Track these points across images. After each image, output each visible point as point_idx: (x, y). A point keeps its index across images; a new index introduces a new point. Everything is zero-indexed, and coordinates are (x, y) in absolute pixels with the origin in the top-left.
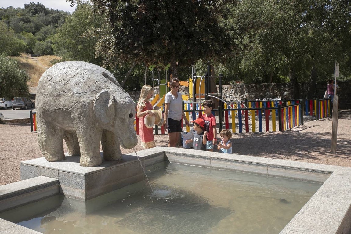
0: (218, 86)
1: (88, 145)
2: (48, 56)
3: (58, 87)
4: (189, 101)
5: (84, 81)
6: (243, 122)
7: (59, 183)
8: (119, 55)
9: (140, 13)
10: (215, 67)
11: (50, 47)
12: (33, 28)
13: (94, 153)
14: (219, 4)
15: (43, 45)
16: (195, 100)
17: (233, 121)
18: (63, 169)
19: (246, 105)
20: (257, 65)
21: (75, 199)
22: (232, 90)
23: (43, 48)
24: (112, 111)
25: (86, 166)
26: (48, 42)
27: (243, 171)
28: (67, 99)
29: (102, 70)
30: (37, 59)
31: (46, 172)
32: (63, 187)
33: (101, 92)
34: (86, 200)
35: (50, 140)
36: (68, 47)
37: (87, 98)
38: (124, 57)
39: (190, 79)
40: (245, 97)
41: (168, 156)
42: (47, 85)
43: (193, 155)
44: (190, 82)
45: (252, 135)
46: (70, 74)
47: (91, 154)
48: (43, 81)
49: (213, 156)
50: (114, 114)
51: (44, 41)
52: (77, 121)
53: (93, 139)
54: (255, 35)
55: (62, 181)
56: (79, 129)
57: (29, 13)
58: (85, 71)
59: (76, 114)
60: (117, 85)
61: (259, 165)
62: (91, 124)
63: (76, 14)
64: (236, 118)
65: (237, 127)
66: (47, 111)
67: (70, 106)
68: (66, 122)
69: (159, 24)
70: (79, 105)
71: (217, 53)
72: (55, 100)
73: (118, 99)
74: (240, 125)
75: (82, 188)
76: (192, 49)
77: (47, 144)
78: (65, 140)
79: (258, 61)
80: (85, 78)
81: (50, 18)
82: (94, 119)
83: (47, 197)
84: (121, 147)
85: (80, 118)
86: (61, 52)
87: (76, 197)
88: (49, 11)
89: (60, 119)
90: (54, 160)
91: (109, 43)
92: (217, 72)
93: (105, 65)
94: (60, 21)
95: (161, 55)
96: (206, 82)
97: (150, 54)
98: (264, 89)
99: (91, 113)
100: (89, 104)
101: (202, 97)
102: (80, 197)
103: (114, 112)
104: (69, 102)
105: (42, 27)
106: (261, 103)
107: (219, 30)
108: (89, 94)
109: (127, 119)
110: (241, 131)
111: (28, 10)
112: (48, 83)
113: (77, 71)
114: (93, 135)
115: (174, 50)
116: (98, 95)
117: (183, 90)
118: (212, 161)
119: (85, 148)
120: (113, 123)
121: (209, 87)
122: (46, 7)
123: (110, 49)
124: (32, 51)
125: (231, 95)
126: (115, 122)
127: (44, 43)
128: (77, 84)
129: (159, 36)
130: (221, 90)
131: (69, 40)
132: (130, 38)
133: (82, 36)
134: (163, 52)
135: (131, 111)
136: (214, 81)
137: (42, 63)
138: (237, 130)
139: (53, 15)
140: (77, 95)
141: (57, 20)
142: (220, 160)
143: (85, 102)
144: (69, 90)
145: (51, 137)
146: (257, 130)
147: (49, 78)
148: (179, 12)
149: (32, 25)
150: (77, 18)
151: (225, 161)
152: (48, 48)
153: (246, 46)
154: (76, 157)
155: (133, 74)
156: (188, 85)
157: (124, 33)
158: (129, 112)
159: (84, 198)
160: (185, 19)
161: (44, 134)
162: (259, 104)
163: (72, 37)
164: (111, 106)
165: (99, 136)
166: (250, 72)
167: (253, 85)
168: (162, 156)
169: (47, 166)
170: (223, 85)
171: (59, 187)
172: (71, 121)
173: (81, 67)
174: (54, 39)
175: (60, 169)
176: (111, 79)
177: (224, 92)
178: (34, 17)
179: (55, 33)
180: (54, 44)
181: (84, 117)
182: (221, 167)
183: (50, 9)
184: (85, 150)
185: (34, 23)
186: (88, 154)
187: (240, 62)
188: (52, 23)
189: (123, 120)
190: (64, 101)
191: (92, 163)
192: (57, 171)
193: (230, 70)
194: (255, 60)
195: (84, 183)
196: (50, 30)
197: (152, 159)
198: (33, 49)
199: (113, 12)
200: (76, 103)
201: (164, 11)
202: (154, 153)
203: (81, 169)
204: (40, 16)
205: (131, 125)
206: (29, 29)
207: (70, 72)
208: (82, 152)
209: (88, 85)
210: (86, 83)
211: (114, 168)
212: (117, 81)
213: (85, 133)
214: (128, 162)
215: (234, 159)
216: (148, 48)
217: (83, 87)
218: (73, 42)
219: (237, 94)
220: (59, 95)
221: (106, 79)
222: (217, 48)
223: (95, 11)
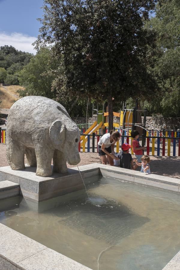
0: (143, 117)
1: (43, 160)
2: (15, 86)
3: (24, 115)
4: (119, 128)
5: (43, 112)
6: (161, 147)
7: (20, 187)
8: (69, 91)
9: (88, 60)
10: (141, 103)
11: (17, 79)
12: (5, 64)
13: (47, 166)
14: (148, 57)
15: (12, 77)
16: (124, 128)
17: (153, 145)
18: (23, 177)
19: (164, 134)
20: (174, 104)
21: (30, 200)
22: (153, 121)
23: (11, 80)
24: (63, 136)
25: (40, 176)
26: (15, 76)
27: (159, 188)
28: (30, 125)
29: (57, 104)
30: (7, 88)
31: (11, 178)
32: (22, 190)
33: (56, 121)
34: (39, 201)
35: (15, 154)
36: (30, 81)
37: (45, 125)
38: (72, 93)
39: (122, 111)
40: (163, 127)
41: (102, 171)
42: (15, 113)
43: (121, 172)
44: (121, 114)
45: (167, 158)
46: (33, 106)
47: (45, 167)
48: (13, 110)
49: (136, 174)
50: (64, 139)
51: (13, 75)
52: (36, 142)
53: (47, 155)
54: (174, 80)
55: (22, 186)
56: (37, 147)
57: (4, 53)
58: (45, 104)
59: (35, 136)
60: (68, 116)
61: (173, 184)
62: (46, 145)
63: (38, 57)
64: (156, 143)
65: (156, 150)
66: (14, 132)
67: (32, 130)
68: (28, 141)
69: (101, 69)
70: (38, 130)
71: (145, 94)
72: (21, 125)
73: (68, 127)
74: (158, 149)
75: (36, 193)
76: (125, 90)
77: (12, 157)
78: (26, 154)
79: (175, 101)
80: (45, 110)
81: (18, 57)
82: (49, 141)
83: (10, 197)
84: (67, 163)
85: (38, 139)
86: (25, 84)
87: (31, 199)
88: (18, 52)
89: (24, 139)
90: (17, 169)
91: (62, 81)
92: (143, 107)
93: (58, 97)
94: (26, 60)
95: (101, 92)
96: (134, 114)
97: (92, 91)
98: (178, 122)
99: (47, 136)
100: (46, 129)
101: (130, 125)
102: (34, 199)
103: (64, 137)
104: (31, 127)
105: (12, 64)
106: (175, 133)
107: (147, 76)
108: (47, 122)
109: (74, 143)
110: (158, 154)
111: (3, 51)
112: (16, 112)
113: (39, 104)
114: (47, 153)
115: (111, 89)
116: (53, 123)
117: (115, 118)
118: (136, 178)
119: (41, 162)
120: (63, 145)
121: (136, 118)
122: (16, 50)
123: (62, 86)
124: (4, 82)
125: (152, 125)
126: (64, 144)
127: (12, 76)
128: (38, 114)
129: (100, 78)
130: (145, 120)
131: (31, 76)
132: (78, 79)
133: (43, 74)
134: (103, 91)
135: (77, 137)
136: (140, 114)
137: (10, 91)
138: (156, 153)
139: (21, 56)
140: (38, 122)
141: (23, 59)
142: (142, 178)
143: (43, 128)
144: (32, 118)
145: (16, 151)
146: (172, 155)
147: (18, 108)
148: (117, 61)
149: (5, 62)
150: (38, 59)
151: (146, 179)
152: (15, 80)
153: (167, 89)
154: (33, 168)
155: (78, 104)
156: (120, 116)
157: (74, 74)
158: (76, 138)
159: (38, 200)
160: (122, 66)
161: (11, 149)
162: (174, 134)
163: (34, 73)
164: (62, 132)
165: (52, 154)
166: (168, 108)
167: (170, 118)
168: (97, 171)
169: (12, 173)
170: (147, 117)
171: (20, 190)
172: (32, 141)
173: (42, 101)
174: (20, 73)
175: (21, 176)
176: (63, 112)
177: (147, 122)
178: (7, 56)
179: (22, 69)
180: (20, 77)
181: (41, 139)
182: (142, 183)
183: (19, 51)
184: (41, 164)
185: (6, 60)
186: (42, 167)
187: (161, 100)
188: (19, 62)
189: (70, 144)
190: (27, 126)
191: (45, 174)
192: (19, 178)
193: (153, 106)
194: (173, 100)
195: (38, 189)
196: (18, 66)
197: (90, 173)
198: (4, 80)
199: (67, 58)
200: (36, 128)
201: (106, 60)
202: (91, 169)
203: (37, 178)
204: (11, 56)
205: (76, 148)
206: (3, 65)
207: (33, 105)
208: (38, 165)
209: (46, 115)
210: (45, 113)
211: (61, 179)
212: (67, 113)
213: (41, 151)
214: (72, 175)
215: (153, 178)
216: (91, 87)
217: (42, 117)
218: (35, 77)
219: (157, 124)
220: (24, 121)
221: (59, 111)
222: (145, 89)
223: (53, 56)
